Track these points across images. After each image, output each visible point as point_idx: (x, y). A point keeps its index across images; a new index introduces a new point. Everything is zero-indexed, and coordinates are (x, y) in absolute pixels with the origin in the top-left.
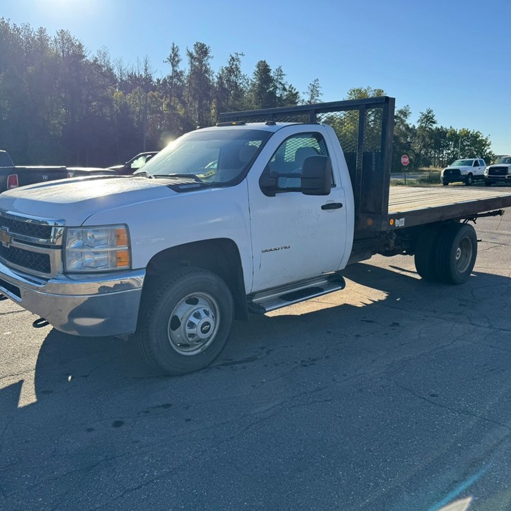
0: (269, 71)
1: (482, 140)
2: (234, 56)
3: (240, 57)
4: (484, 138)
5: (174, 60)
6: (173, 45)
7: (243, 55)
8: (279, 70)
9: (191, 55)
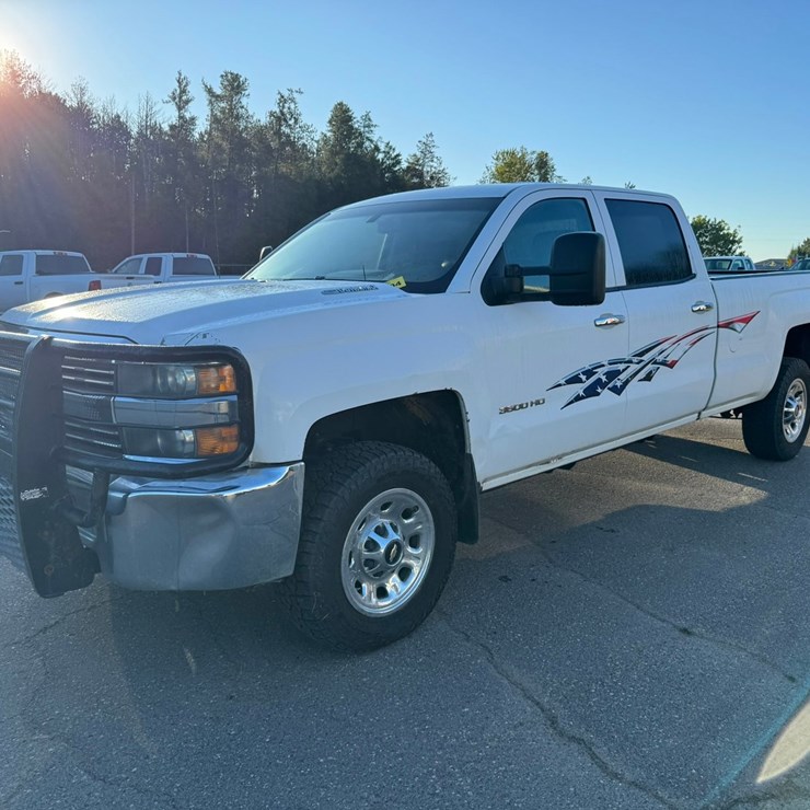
0: (350, 118)
1: (728, 234)
2: (286, 94)
3: (295, 95)
4: (731, 231)
5: (181, 99)
6: (180, 74)
7: (301, 93)
8: (367, 118)
9: (210, 91)
